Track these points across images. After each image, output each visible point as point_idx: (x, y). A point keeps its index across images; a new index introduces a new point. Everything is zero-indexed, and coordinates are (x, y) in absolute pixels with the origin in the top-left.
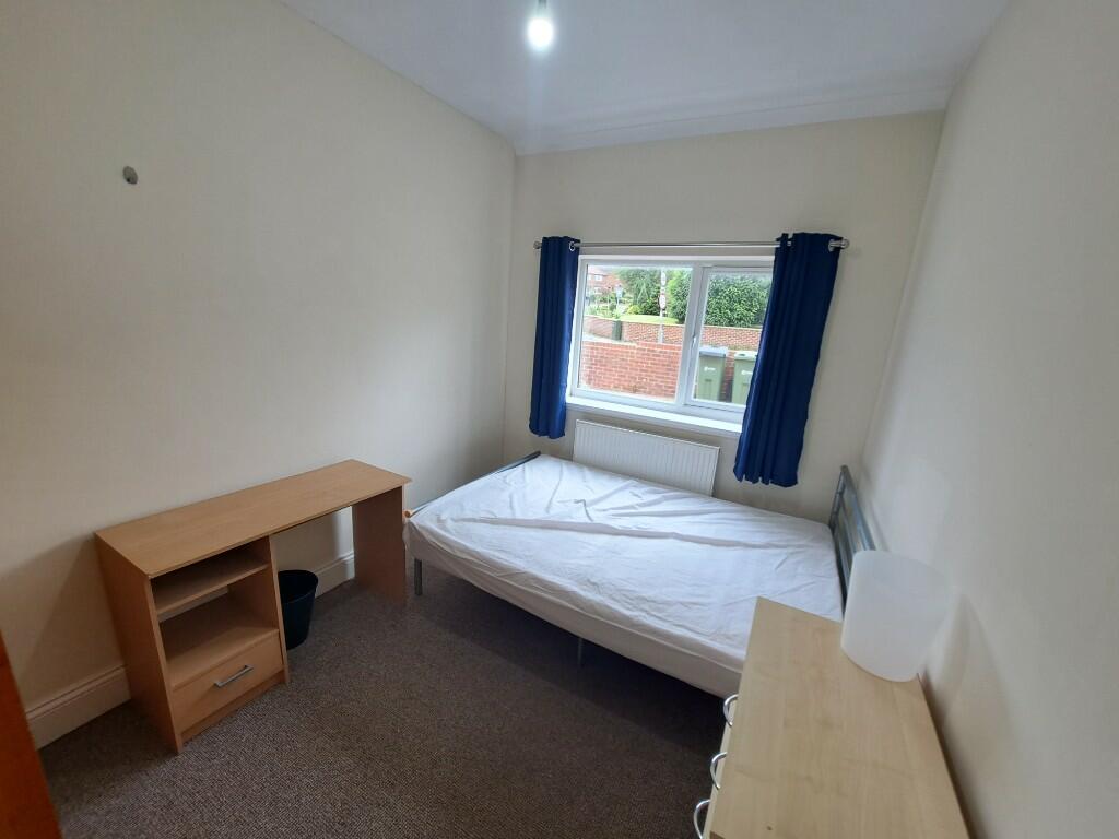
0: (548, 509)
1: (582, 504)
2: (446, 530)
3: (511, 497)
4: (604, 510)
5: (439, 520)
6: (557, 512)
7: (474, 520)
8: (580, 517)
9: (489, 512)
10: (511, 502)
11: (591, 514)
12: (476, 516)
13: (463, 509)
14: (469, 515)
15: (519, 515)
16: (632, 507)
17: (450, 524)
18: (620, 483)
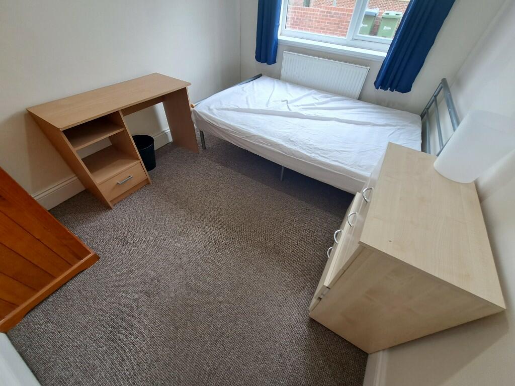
0: (267, 105)
1: (286, 102)
2: (214, 114)
3: (247, 98)
4: (298, 106)
5: (209, 109)
6: (272, 107)
7: (228, 110)
8: (284, 109)
9: (235, 105)
10: (247, 101)
11: (290, 107)
12: (229, 107)
13: (221, 104)
14: (224, 106)
15: (252, 107)
16: (313, 105)
17: (215, 111)
18: (307, 92)
